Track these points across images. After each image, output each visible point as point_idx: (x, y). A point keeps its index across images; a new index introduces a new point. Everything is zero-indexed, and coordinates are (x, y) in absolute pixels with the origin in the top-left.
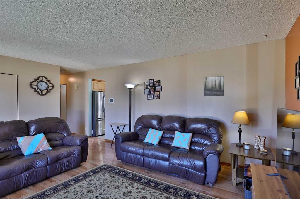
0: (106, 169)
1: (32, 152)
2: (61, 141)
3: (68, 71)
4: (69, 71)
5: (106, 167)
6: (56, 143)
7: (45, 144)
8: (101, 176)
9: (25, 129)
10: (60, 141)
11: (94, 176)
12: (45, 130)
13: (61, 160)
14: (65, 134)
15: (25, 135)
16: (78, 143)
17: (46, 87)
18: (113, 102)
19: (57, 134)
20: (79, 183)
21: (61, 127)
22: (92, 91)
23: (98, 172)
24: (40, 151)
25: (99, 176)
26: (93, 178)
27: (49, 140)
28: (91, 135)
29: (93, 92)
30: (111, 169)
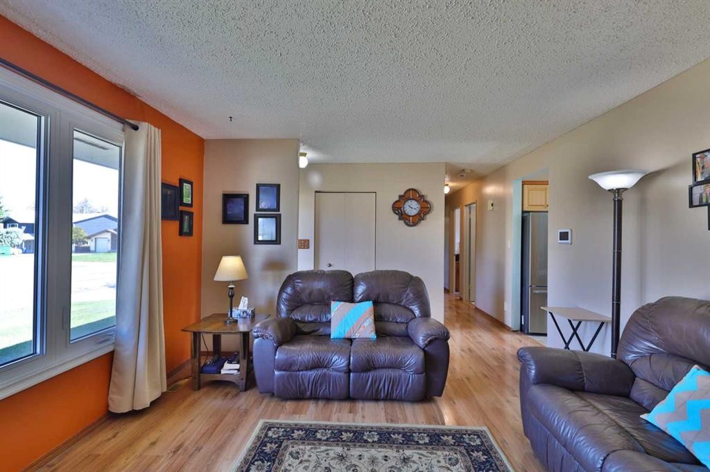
0: (470, 449)
1: (342, 336)
2: (405, 325)
3: (469, 171)
4: (472, 171)
5: (478, 442)
6: (392, 327)
7: (367, 324)
8: (439, 462)
9: (349, 286)
10: (403, 327)
11: (424, 452)
12: (378, 296)
13: (377, 371)
14: (417, 312)
15: (345, 299)
16: (421, 340)
17: (418, 209)
18: (569, 241)
19: (399, 308)
20: (379, 450)
21: (408, 295)
22: (523, 212)
23: (445, 444)
24: (357, 337)
25: (434, 462)
26: (416, 458)
27: (378, 318)
28: (518, 328)
29: (525, 215)
30: (483, 458)
